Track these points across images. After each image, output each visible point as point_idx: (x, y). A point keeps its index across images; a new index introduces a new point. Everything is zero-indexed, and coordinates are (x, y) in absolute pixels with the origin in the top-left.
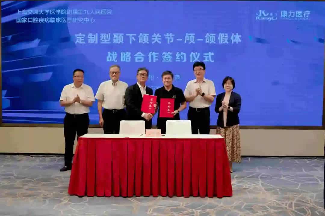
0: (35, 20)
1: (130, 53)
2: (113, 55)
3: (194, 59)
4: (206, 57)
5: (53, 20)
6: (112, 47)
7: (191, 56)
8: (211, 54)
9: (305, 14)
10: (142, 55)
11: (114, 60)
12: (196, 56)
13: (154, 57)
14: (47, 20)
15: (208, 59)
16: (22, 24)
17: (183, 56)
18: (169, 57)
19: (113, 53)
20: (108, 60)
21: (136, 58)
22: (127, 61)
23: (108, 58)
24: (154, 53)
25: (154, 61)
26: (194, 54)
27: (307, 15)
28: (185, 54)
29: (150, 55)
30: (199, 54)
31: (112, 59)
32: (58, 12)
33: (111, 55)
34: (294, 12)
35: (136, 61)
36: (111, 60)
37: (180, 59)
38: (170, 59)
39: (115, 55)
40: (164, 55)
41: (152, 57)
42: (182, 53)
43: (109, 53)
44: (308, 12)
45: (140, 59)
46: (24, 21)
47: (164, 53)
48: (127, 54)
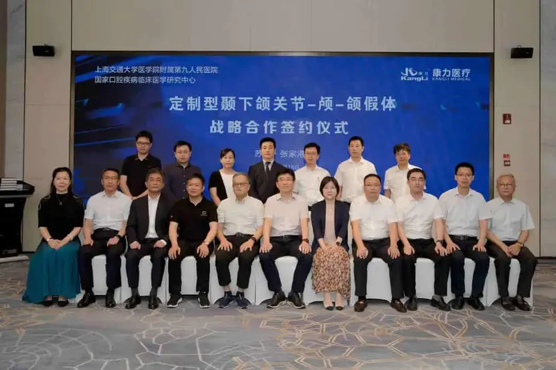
0: (119, 80)
1: (240, 123)
2: (219, 124)
3: (322, 130)
4: (338, 128)
5: (141, 80)
6: (218, 115)
7: (319, 126)
8: (344, 123)
9: (463, 74)
10: (256, 125)
11: (219, 131)
12: (326, 126)
13: (272, 127)
14: (134, 80)
15: (341, 129)
16: (102, 84)
17: (308, 125)
18: (291, 127)
19: (219, 121)
20: (211, 131)
21: (248, 129)
22: (236, 132)
23: (211, 128)
24: (271, 123)
25: (271, 132)
26: (323, 124)
27: (466, 74)
28: (311, 124)
29: (265, 125)
30: (329, 124)
31: (217, 129)
32: (149, 69)
33: (216, 125)
34: (449, 71)
35: (248, 132)
36: (215, 131)
37: (305, 130)
38: (292, 130)
39: (220, 124)
40: (284, 125)
41: (269, 127)
42: (307, 123)
43: (213, 123)
44: (467, 71)
45: (254, 130)
46: (105, 80)
47: (284, 122)
48: (236, 123)
